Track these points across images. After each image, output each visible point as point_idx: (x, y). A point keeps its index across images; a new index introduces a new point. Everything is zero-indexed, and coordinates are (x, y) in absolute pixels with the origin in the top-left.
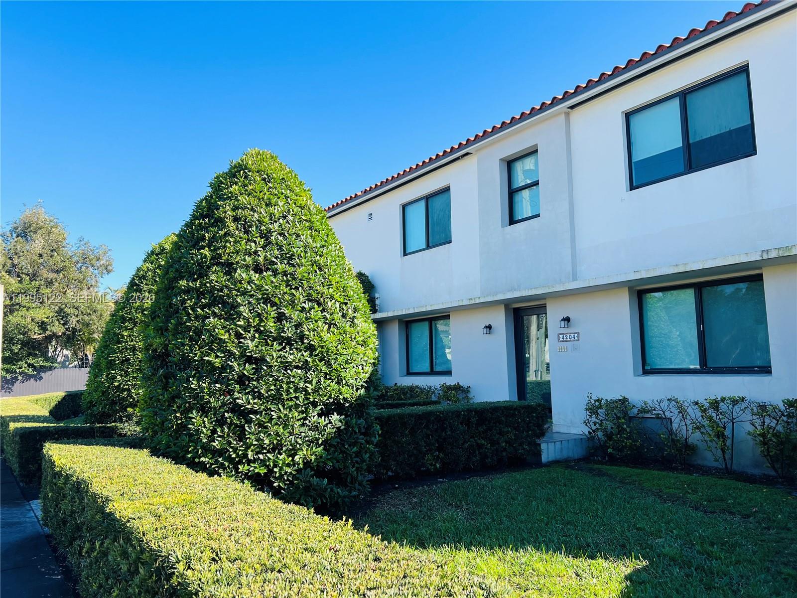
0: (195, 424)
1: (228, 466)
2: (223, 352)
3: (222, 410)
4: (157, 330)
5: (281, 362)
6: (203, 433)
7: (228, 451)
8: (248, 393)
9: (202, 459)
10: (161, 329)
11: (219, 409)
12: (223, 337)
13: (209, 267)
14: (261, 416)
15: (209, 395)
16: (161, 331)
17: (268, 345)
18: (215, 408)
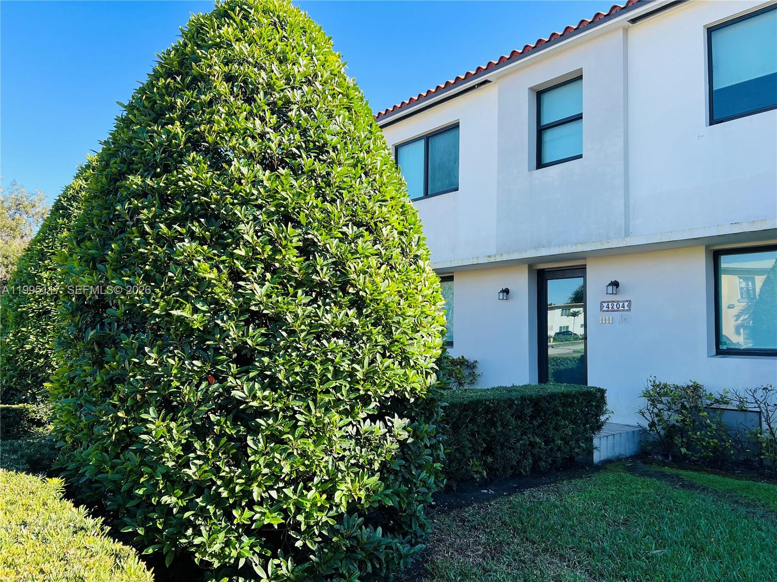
0: (154, 433)
1: (215, 513)
2: (205, 301)
3: (202, 408)
4: (86, 261)
5: (310, 325)
6: (168, 450)
7: (214, 483)
8: (253, 379)
9: (165, 499)
10: (93, 259)
11: (198, 406)
12: (208, 276)
13: (181, 155)
14: (276, 420)
15: (179, 379)
16: (93, 263)
17: (287, 294)
18: (190, 404)
